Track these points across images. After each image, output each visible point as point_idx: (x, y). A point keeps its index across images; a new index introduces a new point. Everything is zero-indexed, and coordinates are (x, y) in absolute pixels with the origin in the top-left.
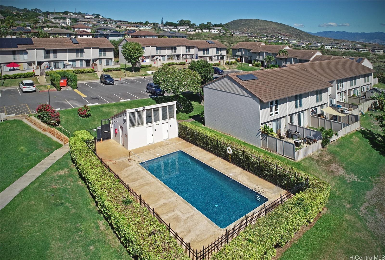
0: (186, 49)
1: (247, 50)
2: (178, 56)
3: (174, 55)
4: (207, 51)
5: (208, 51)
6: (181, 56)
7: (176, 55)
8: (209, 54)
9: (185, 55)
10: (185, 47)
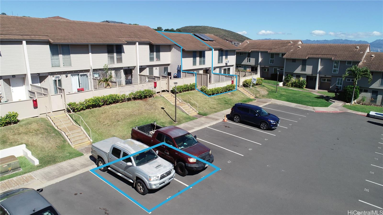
0: (152, 51)
1: (269, 54)
2: (128, 71)
3: (117, 70)
4: (200, 57)
5: (204, 56)
6: (136, 72)
7: (121, 68)
8: (204, 63)
9: (148, 69)
10: (148, 47)
